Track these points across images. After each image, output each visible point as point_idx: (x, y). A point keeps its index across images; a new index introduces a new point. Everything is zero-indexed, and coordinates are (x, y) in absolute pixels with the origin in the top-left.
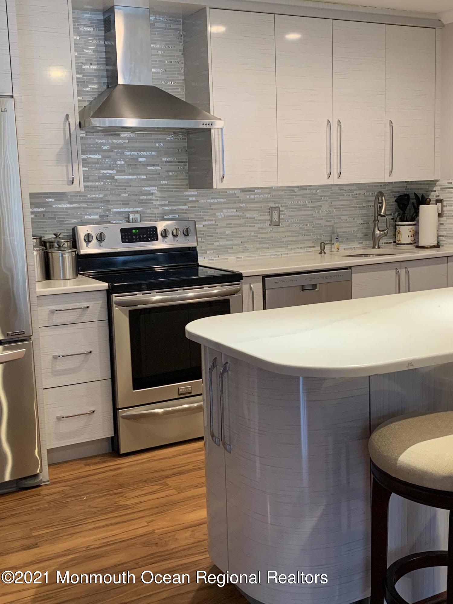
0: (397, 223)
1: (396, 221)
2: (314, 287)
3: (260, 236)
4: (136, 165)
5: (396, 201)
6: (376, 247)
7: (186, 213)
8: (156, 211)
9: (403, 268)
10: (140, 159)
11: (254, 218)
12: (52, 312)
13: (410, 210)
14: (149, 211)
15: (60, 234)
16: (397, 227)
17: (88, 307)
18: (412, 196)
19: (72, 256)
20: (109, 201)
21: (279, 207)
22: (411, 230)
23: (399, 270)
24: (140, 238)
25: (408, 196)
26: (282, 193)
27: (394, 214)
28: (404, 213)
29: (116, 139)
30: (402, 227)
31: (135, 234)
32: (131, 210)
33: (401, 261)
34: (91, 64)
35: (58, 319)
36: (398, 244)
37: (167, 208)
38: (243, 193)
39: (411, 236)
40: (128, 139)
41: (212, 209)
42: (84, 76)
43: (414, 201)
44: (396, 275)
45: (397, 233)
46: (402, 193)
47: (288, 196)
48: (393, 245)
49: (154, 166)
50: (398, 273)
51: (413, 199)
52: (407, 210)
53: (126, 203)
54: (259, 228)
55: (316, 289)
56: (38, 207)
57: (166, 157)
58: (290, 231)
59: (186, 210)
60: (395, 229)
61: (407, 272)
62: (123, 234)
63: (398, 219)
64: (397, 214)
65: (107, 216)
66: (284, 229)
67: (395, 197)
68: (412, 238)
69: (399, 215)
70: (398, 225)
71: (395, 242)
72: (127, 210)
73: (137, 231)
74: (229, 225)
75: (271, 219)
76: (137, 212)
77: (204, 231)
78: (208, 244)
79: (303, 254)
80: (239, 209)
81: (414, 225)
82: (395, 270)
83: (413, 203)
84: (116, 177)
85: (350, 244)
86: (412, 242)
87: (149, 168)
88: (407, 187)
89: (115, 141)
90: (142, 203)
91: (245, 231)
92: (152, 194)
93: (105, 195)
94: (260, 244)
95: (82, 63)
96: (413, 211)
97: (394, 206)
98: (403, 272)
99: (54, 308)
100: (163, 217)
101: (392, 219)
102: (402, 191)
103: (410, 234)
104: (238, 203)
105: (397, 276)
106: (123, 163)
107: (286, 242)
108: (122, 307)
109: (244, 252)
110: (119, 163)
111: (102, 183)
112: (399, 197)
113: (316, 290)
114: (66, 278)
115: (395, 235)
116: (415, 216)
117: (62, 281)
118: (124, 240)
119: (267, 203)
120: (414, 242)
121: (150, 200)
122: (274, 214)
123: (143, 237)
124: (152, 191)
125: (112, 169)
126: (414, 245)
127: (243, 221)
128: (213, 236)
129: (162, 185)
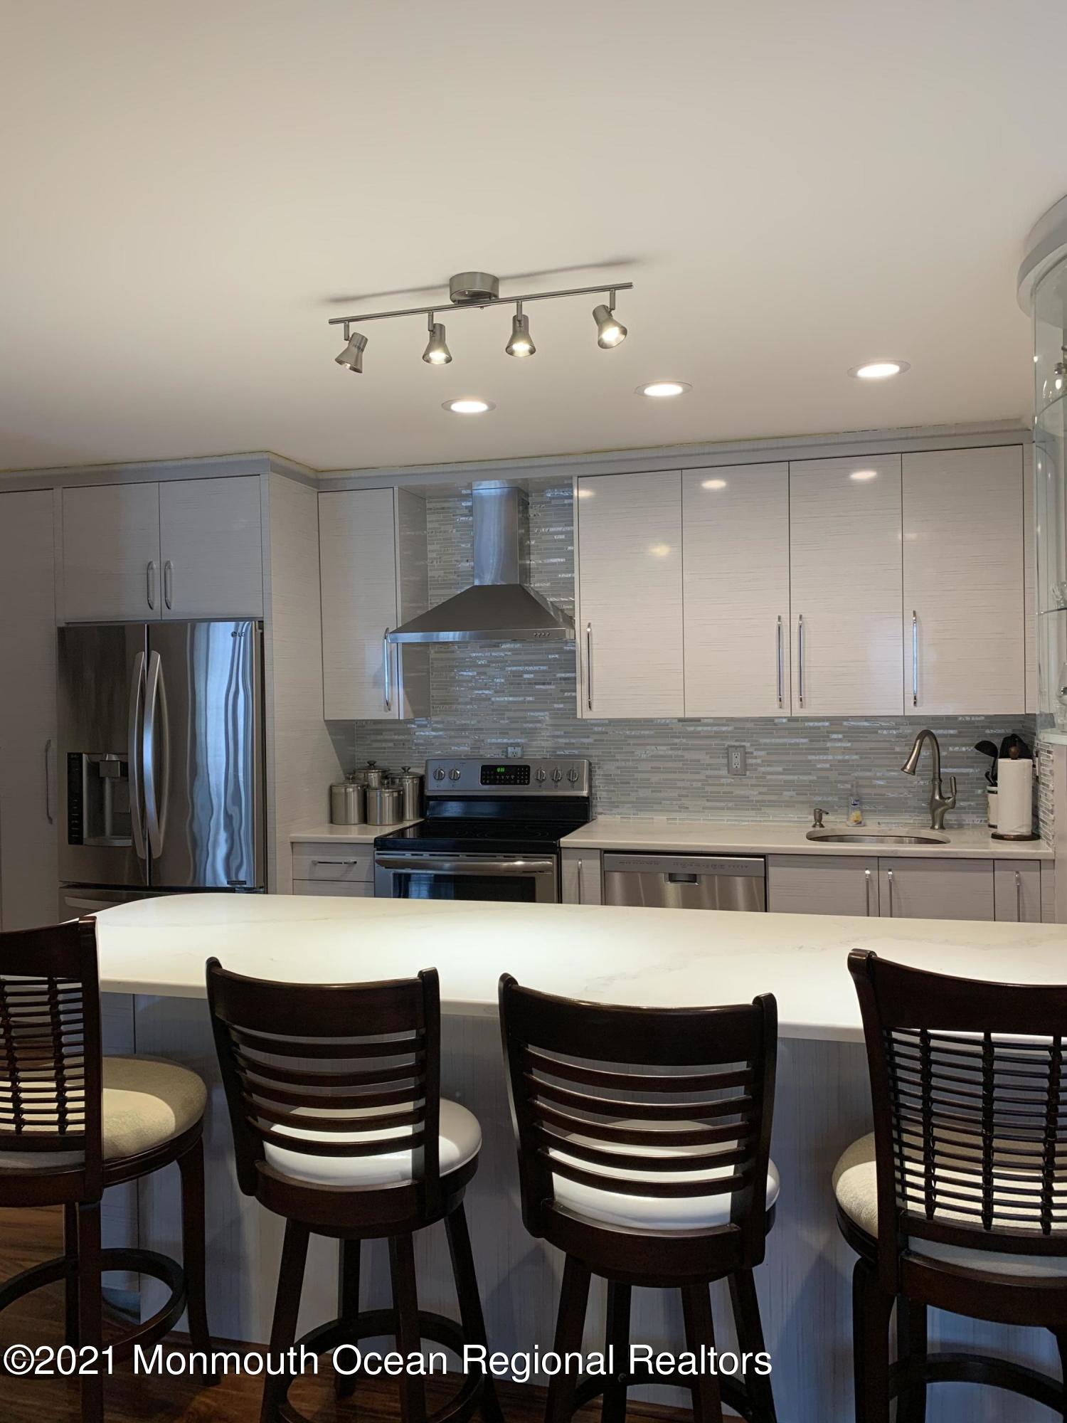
2: (693, 878)
3: (708, 789)
4: (519, 684)
6: (937, 827)
7: (588, 748)
8: (544, 744)
10: (526, 676)
11: (699, 761)
12: (315, 863)
14: (534, 743)
15: (409, 769)
17: (355, 862)
20: (482, 729)
21: (744, 747)
24: (500, 779)
26: (751, 725)
29: (495, 651)
31: (501, 774)
32: (511, 741)
34: (467, 561)
35: (323, 872)
37: (561, 740)
38: (681, 723)
40: (510, 650)
41: (629, 744)
42: (458, 576)
47: (760, 729)
49: (544, 684)
53: (504, 732)
54: (707, 776)
55: (695, 882)
56: (399, 734)
57: (561, 673)
58: (764, 786)
59: (588, 744)
62: (484, 773)
65: (479, 748)
66: (753, 782)
72: (505, 741)
73: (503, 770)
74: (656, 770)
75: (728, 765)
76: (517, 745)
77: (615, 775)
78: (622, 795)
79: (791, 824)
80: (674, 747)
84: (493, 699)
87: (537, 687)
89: (494, 654)
90: (524, 732)
91: (683, 780)
92: (539, 722)
93: (479, 722)
94: (708, 800)
95: (457, 561)
99: (317, 858)
100: (555, 752)
104: (672, 737)
106: (503, 681)
107: (757, 801)
108: (386, 868)
109: (680, 811)
110: (498, 680)
111: (475, 707)
113: (696, 884)
118: (482, 781)
119: (722, 740)
121: (536, 729)
122: (734, 757)
123: (510, 778)
124: (540, 718)
125: (489, 689)
127: (680, 764)
128: (629, 783)
129: (555, 709)
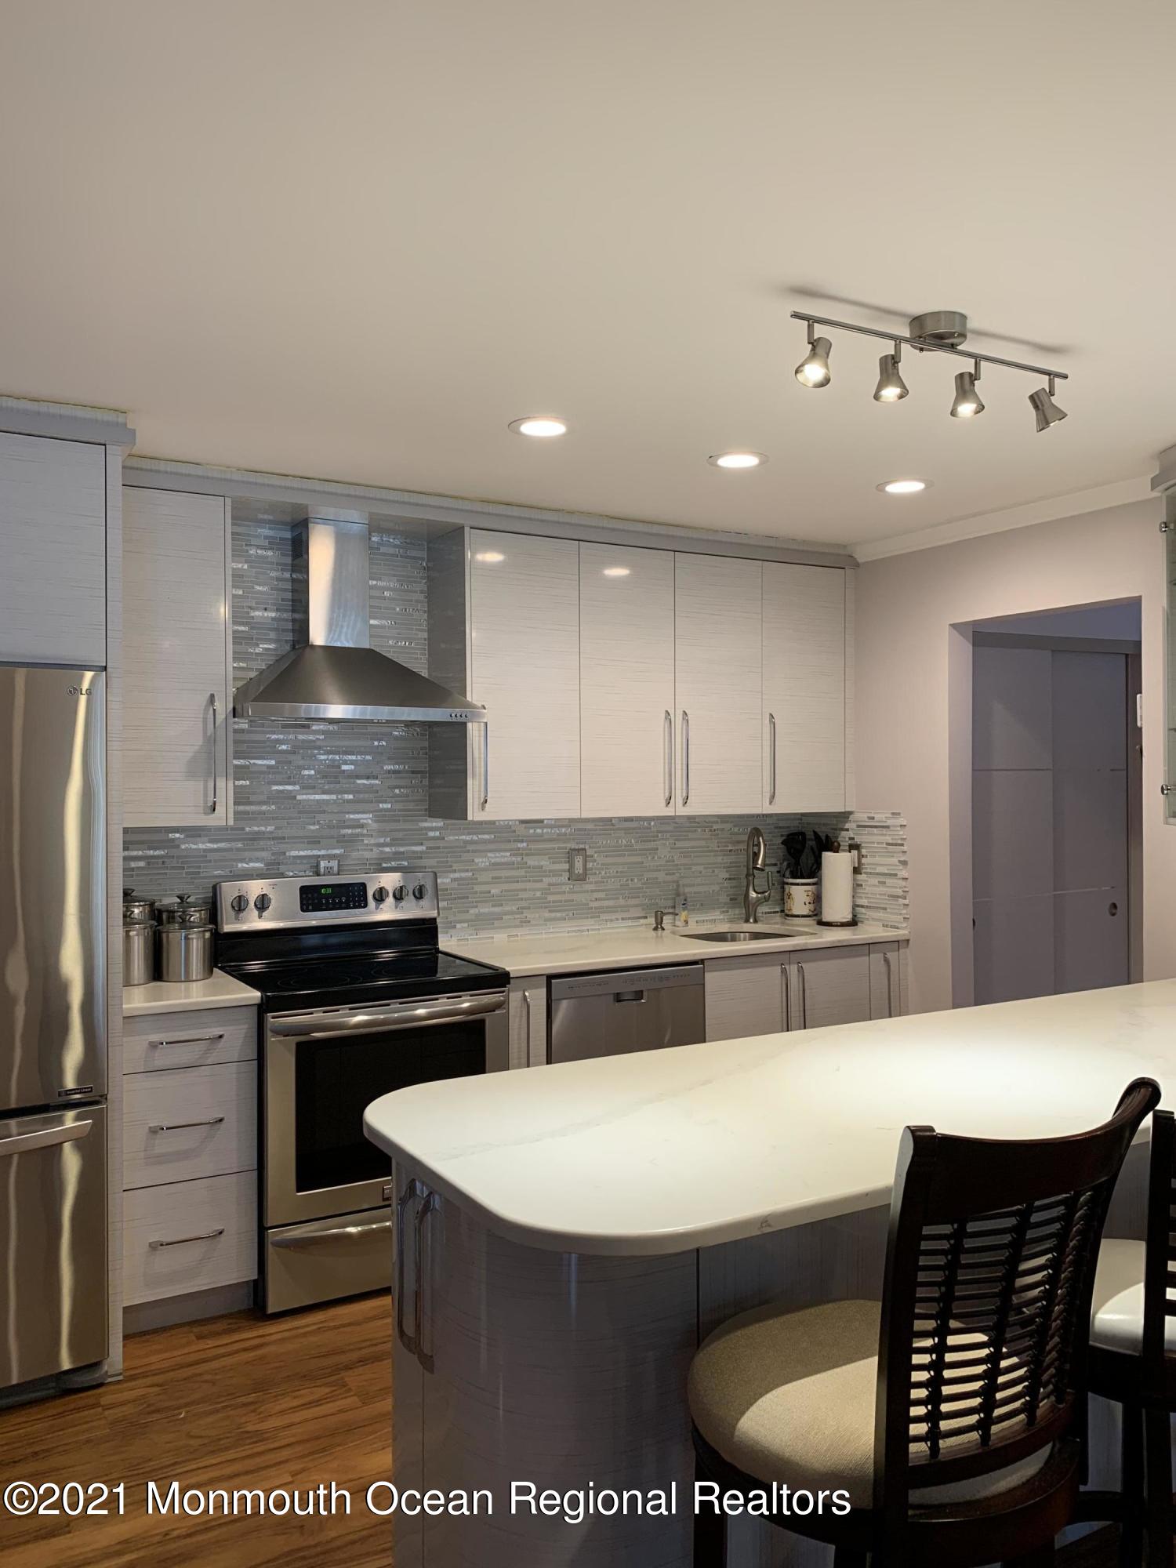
0: (786, 880)
1: (784, 876)
2: (639, 995)
3: (551, 898)
4: (336, 777)
5: (782, 843)
6: (751, 920)
7: (421, 858)
8: (367, 855)
9: (794, 963)
10: (344, 767)
11: (542, 867)
12: (154, 1046)
13: (806, 859)
14: (355, 854)
15: (188, 897)
16: (786, 886)
17: (221, 1037)
18: (810, 835)
19: (204, 939)
20: (284, 838)
21: (585, 850)
22: (810, 893)
23: (787, 967)
24: (334, 902)
25: (803, 834)
26: (590, 826)
27: (781, 864)
28: (797, 863)
29: (302, 734)
30: (794, 887)
31: (327, 897)
32: (323, 852)
33: (790, 951)
34: (266, 609)
35: (162, 1058)
36: (788, 915)
37: (387, 849)
38: (524, 825)
39: (810, 903)
40: (323, 732)
41: (468, 851)
42: (252, 628)
43: (813, 843)
44: (782, 976)
45: (786, 897)
46: (793, 830)
47: (601, 830)
48: (781, 916)
49: (368, 778)
50: (784, 971)
51: (812, 840)
52: (803, 858)
53: (314, 842)
54: (550, 884)
55: (642, 999)
56: (155, 849)
57: (388, 764)
58: (603, 891)
59: (422, 852)
60: (783, 889)
61: (801, 970)
62: (304, 896)
63: (787, 873)
64: (785, 863)
65: (279, 864)
66: (592, 887)
67: (782, 836)
68: (812, 907)
69: (789, 866)
70: (787, 884)
71: (782, 911)
72: (316, 852)
73: (329, 891)
74: (496, 880)
75: (570, 870)
76: (333, 857)
77: (452, 889)
78: (459, 912)
79: (624, 930)
80: (516, 852)
81: (814, 884)
82: (780, 967)
83: (812, 849)
84: (299, 797)
85: (706, 913)
86: (811, 913)
87: (359, 782)
88: (801, 820)
89: (300, 737)
90: (343, 841)
91: (525, 890)
92: (362, 826)
93: (277, 828)
94: (550, 911)
95: (251, 608)
96: (811, 860)
97: (781, 851)
98: (793, 970)
99: (155, 1038)
100: (381, 864)
101: (778, 872)
102: (794, 827)
103: (808, 900)
104: (515, 841)
105: (784, 977)
106: (313, 772)
107: (596, 908)
108: (284, 1036)
109: (522, 926)
110: (306, 772)
111: (273, 807)
112: (788, 835)
113: (643, 1001)
114: (191, 979)
115: (783, 899)
116: (815, 869)
117: (183, 984)
118: (305, 908)
119: (565, 843)
120: (815, 913)
121: (358, 835)
122: (576, 860)
123: (341, 901)
124: (362, 821)
125: (294, 784)
126: (815, 918)
127: (522, 872)
128: (468, 898)
129: (381, 810)
